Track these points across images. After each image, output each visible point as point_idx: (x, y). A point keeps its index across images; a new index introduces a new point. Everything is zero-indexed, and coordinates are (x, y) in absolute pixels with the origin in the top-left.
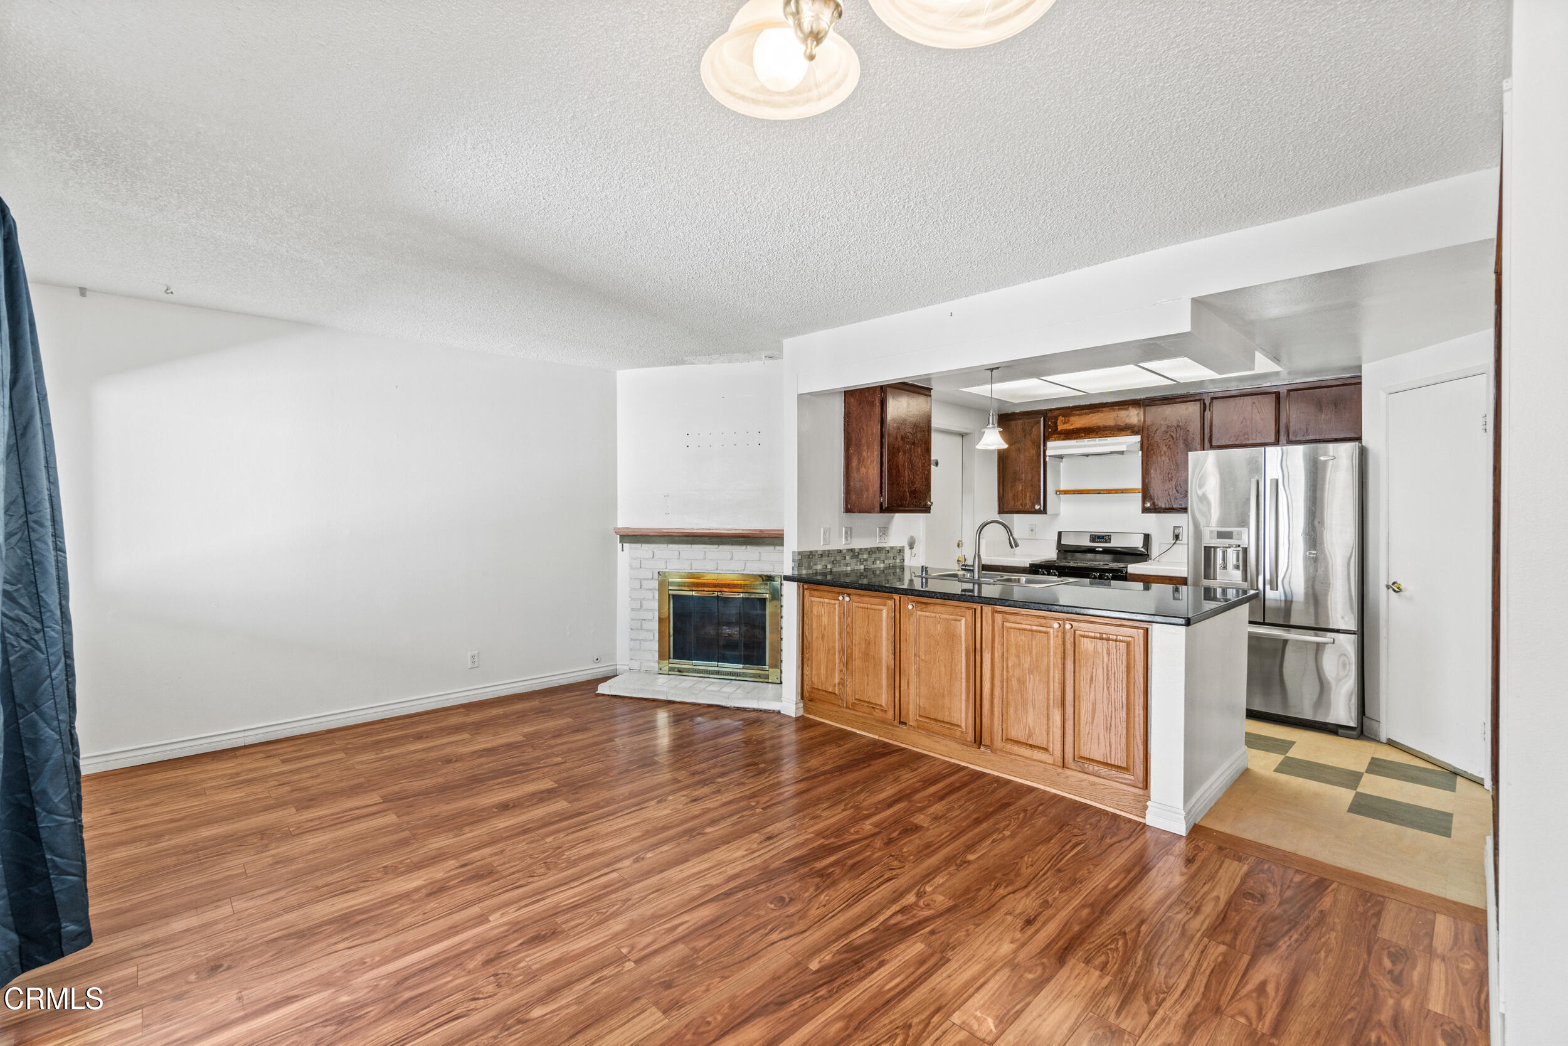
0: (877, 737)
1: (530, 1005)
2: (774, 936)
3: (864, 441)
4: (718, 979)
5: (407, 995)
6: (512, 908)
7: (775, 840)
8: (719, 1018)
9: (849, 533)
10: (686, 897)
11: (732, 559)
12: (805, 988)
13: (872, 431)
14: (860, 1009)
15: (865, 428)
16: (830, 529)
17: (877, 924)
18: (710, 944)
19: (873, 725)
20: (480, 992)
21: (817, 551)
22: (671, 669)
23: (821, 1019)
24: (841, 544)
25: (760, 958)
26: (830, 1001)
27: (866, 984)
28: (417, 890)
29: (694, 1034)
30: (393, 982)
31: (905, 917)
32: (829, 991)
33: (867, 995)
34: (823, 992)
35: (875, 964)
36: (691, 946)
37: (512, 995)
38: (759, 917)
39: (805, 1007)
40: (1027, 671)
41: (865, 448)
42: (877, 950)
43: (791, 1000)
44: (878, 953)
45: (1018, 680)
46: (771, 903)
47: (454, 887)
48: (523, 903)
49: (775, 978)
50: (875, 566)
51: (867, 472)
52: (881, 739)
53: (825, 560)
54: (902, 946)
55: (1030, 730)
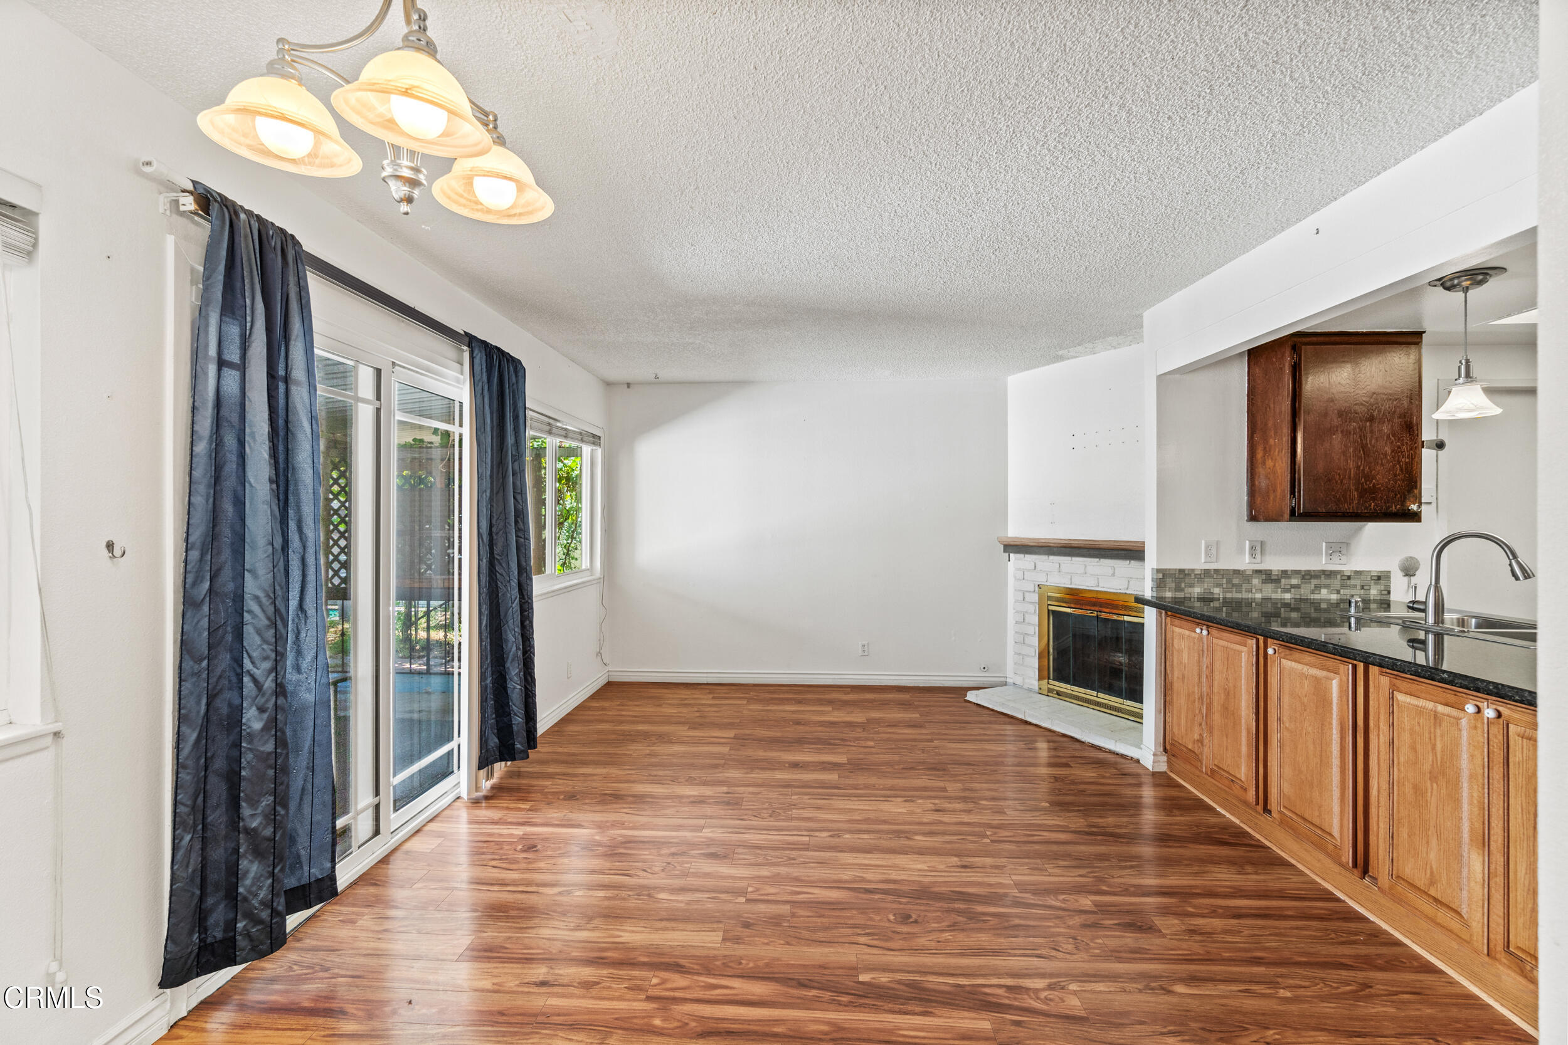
0: (1237, 822)
1: (663, 889)
2: (862, 939)
3: (1270, 424)
4: (782, 942)
5: (622, 851)
6: (721, 830)
7: (969, 870)
8: (751, 965)
9: (1259, 548)
10: (835, 877)
11: (1113, 575)
12: (834, 987)
13: (1280, 409)
14: (857, 1030)
15: (1272, 406)
16: (1218, 543)
17: (967, 983)
18: (808, 917)
19: (1235, 805)
20: (651, 869)
21: (1193, 570)
22: (1050, 690)
23: (818, 1014)
24: (1245, 562)
25: (831, 947)
26: (841, 1008)
27: (890, 1017)
28: (688, 797)
29: (724, 963)
30: (624, 840)
31: (1007, 995)
32: (850, 1002)
33: (877, 1025)
34: (845, 999)
35: (918, 1009)
36: (794, 911)
37: (663, 879)
38: (871, 919)
39: (816, 999)
40: (1428, 775)
41: (1272, 433)
42: (936, 1002)
43: (814, 988)
44: (934, 1004)
45: (1415, 787)
46: (894, 915)
47: (709, 804)
48: (730, 830)
49: (823, 967)
50: (1317, 596)
51: (1274, 466)
52: (1242, 825)
53: (1208, 583)
54: (966, 1014)
55: (1432, 872)
